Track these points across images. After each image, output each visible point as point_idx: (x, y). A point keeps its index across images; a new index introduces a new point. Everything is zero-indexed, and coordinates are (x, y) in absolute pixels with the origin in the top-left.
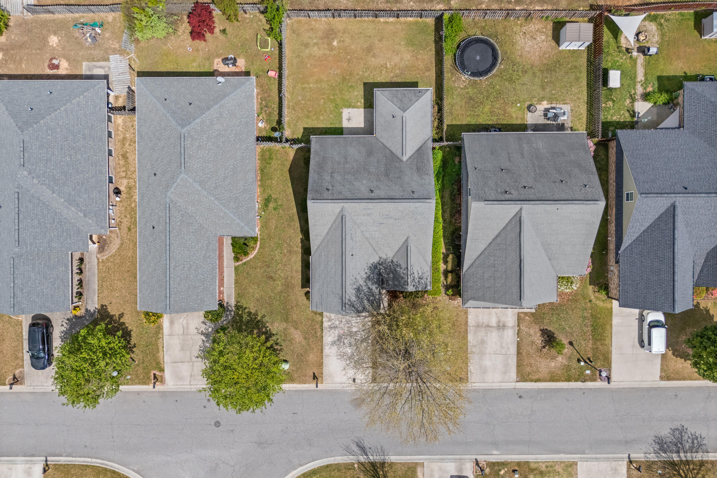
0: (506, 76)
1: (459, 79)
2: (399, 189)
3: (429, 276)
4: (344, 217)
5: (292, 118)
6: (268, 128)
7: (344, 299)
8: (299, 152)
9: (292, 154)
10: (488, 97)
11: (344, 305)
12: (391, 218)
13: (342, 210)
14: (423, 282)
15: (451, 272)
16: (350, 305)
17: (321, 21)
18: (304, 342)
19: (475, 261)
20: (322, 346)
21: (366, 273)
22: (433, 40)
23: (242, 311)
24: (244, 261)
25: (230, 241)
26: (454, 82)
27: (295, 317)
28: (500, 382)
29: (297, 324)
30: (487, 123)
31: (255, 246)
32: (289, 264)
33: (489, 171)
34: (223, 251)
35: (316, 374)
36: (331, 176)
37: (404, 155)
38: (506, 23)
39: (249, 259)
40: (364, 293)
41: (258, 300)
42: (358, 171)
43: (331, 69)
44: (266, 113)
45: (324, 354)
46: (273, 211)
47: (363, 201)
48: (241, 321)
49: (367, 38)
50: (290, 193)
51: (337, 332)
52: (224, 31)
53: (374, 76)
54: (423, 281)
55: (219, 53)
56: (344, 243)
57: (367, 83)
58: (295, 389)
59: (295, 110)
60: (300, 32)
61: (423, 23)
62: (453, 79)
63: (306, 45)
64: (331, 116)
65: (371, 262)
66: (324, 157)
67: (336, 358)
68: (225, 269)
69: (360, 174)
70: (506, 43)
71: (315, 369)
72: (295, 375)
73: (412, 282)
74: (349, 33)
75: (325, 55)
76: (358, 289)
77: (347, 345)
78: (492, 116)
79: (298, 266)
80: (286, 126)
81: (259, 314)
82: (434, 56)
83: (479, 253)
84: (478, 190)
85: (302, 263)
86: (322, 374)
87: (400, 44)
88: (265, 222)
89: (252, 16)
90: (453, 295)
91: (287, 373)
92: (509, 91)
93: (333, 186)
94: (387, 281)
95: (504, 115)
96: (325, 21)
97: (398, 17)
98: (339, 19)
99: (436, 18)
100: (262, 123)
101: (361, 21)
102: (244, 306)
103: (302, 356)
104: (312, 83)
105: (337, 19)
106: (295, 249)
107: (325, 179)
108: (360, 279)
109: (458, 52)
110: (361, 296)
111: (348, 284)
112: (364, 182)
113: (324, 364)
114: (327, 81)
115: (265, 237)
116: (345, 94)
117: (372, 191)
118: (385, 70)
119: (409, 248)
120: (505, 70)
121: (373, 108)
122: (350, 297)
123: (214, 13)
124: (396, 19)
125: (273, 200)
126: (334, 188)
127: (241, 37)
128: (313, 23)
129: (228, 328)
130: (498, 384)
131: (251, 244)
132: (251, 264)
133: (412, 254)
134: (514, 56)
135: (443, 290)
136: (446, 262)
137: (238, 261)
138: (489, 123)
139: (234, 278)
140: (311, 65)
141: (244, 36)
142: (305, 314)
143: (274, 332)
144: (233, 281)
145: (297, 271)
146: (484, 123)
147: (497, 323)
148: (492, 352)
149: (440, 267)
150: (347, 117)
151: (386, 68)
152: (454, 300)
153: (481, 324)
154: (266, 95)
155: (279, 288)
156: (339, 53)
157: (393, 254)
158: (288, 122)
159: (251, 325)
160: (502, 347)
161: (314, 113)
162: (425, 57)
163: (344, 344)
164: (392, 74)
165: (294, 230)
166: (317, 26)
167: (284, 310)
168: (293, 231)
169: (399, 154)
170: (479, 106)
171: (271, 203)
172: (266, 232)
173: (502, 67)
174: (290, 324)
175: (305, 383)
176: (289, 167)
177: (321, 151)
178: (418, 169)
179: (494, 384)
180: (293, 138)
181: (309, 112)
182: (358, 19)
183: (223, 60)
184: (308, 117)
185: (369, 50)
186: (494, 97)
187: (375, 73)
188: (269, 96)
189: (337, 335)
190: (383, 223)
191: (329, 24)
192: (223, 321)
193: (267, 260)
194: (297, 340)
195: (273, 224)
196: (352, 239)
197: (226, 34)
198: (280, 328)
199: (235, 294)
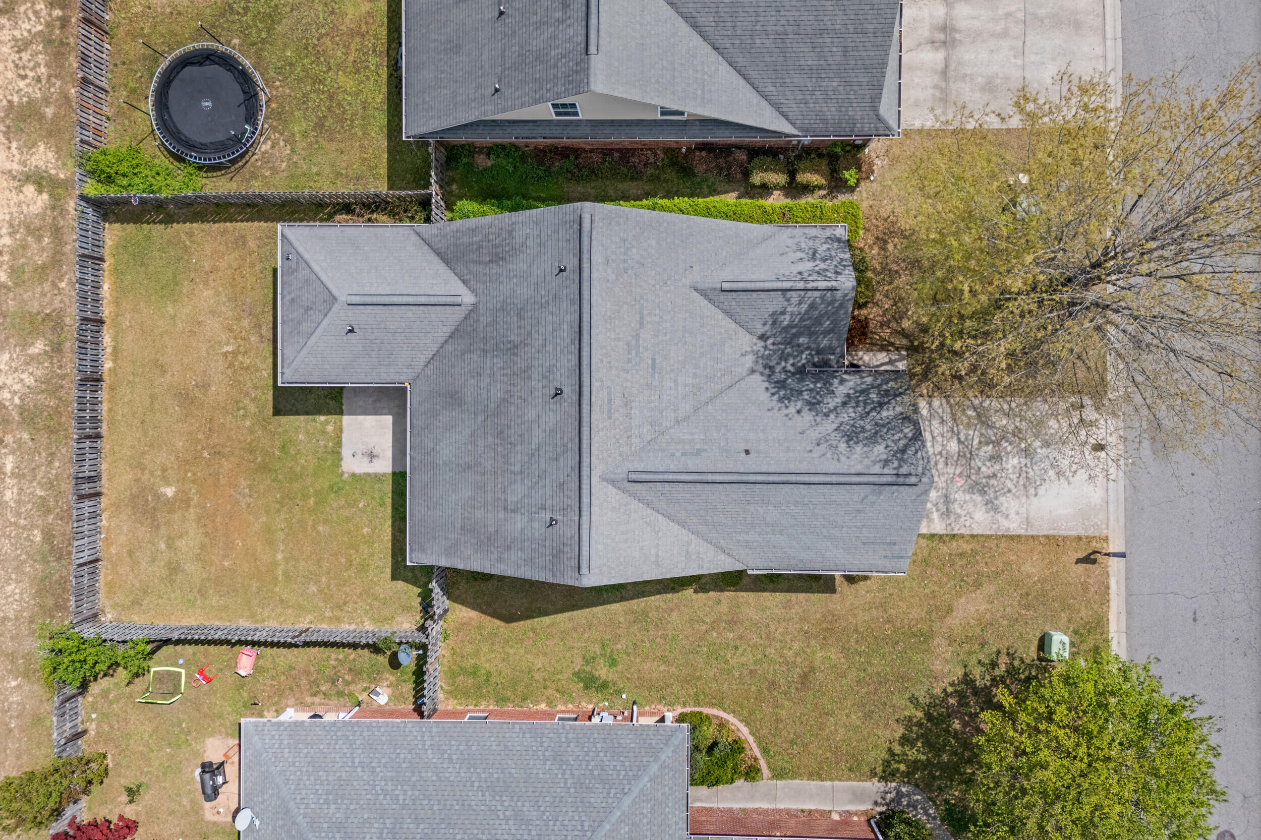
0: (260, 31)
1: (267, 159)
2: (551, 313)
3: (807, 230)
4: (633, 477)
5: (366, 612)
6: (392, 678)
7: (884, 479)
8: (457, 593)
9: (462, 614)
10: (317, 80)
11: (901, 480)
12: (637, 337)
13: (613, 482)
14: (826, 246)
15: (792, 174)
16: (901, 460)
17: (108, 530)
18: (990, 588)
19: (764, 97)
20: (999, 538)
21: (799, 412)
22: (163, 226)
23: (899, 762)
24: (757, 752)
25: (703, 790)
26: (274, 171)
27: (915, 613)
28: (1104, 38)
29: (937, 608)
30: (385, 81)
31: (714, 721)
32: (768, 626)
33: (503, 51)
34: (730, 810)
35: (1081, 555)
36: (513, 511)
37: (458, 300)
38: (121, 33)
39: (751, 739)
40: (862, 418)
41: (868, 716)
42: (502, 432)
43: (238, 503)
44: (353, 682)
45: (1022, 532)
46: (620, 667)
47: (585, 419)
48: (927, 765)
49: (157, 406)
50: (570, 619)
51: (959, 496)
52: (132, 793)
53: (256, 388)
54: (822, 249)
55: (188, 807)
56: (710, 478)
57: (275, 407)
58: (1124, 616)
59: (345, 604)
60: (138, 585)
61: (118, 254)
62: (267, 174)
63: (174, 569)
64: (360, 506)
65: (764, 396)
66: (462, 528)
67: (1034, 500)
68: (781, 806)
69: (509, 427)
70: (174, 34)
71: (1065, 558)
72: (1083, 613)
73: (827, 279)
74: (144, 453)
75: (199, 520)
76: (850, 439)
77: (997, 467)
78: (367, 67)
79: (772, 600)
80: (385, 630)
81: (907, 713)
82: (206, 226)
83: (742, 82)
84: (556, 76)
85: (764, 590)
86: (1079, 538)
87: (173, 318)
88: (650, 689)
89: (94, 716)
90: (859, 168)
91: (1078, 636)
92: (299, 21)
93: (543, 508)
94: (819, 352)
95: (363, 36)
96: (110, 517)
97: (101, 322)
98: (104, 481)
99: (105, 220)
100: (378, 694)
101: (112, 423)
102: (885, 755)
103: (1027, 594)
104: (274, 556)
105: (105, 485)
106: (724, 608)
107: (522, 530)
108: (819, 428)
109: (193, 157)
110: (868, 427)
111: (834, 467)
112: (531, 414)
113: (1051, 532)
114: (267, 513)
115: (692, 691)
116: (303, 467)
117: (558, 393)
118: (240, 358)
119: (726, 286)
120: (244, 33)
121: (342, 388)
122: (875, 462)
123: (84, 817)
124: (105, 327)
125: (588, 669)
126: (549, 502)
127: (147, 745)
128: (113, 550)
129: (946, 802)
130: (1109, 43)
131: (709, 732)
132: (765, 732)
133: (742, 278)
134: (208, 11)
135: (843, 198)
136: (765, 190)
137: (758, 770)
138: (385, 76)
139: (805, 782)
140: (226, 556)
141: (146, 737)
142: (907, 584)
143: (960, 672)
144: (815, 784)
145: (787, 606)
146: (385, 89)
147: (937, 49)
148: (1019, 62)
149: (778, 204)
150: (366, 460)
151: (235, 353)
152: (871, 164)
153: (938, 94)
154: (304, 681)
155: (834, 654)
156: (194, 482)
157: (742, 332)
158: (374, 620)
159: (938, 737)
160: (1005, 34)
161: (352, 551)
162: (208, 248)
163: (995, 475)
164: (253, 339)
165: (672, 610)
166: (122, 539)
167: (897, 643)
168: (675, 615)
169: (458, 314)
170: (340, 105)
171: (597, 674)
172: (676, 688)
173: (236, 41)
174: (936, 626)
175: (1108, 588)
176: (498, 622)
177: (446, 538)
178: (497, 258)
179: (1110, 55)
180: (420, 608)
181: (350, 563)
182: (104, 430)
183: (208, 799)
184: (363, 568)
185: (186, 399)
186: (317, 62)
187: (249, 385)
188: (307, 673)
189: (968, 497)
190: (654, 360)
191: (117, 507)
192: (928, 815)
193: (754, 688)
194: (982, 608)
195: (654, 670)
196: (699, 451)
197: (139, 787)
198: (948, 656)
199: (849, 779)
